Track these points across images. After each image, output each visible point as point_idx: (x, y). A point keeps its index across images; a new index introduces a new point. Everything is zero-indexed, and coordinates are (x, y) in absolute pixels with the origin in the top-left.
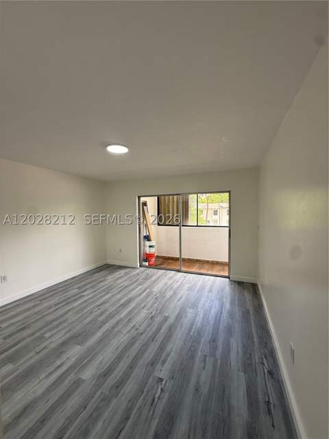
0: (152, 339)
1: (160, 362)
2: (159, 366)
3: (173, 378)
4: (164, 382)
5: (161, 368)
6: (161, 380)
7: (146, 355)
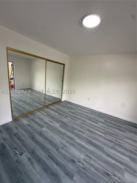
0: (51, 156)
1: (31, 157)
2: (29, 155)
3: (17, 162)
4: (19, 156)
5: (27, 156)
6: (21, 155)
7: (40, 150)
